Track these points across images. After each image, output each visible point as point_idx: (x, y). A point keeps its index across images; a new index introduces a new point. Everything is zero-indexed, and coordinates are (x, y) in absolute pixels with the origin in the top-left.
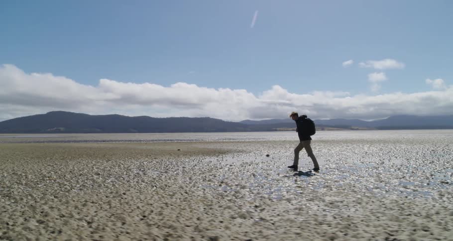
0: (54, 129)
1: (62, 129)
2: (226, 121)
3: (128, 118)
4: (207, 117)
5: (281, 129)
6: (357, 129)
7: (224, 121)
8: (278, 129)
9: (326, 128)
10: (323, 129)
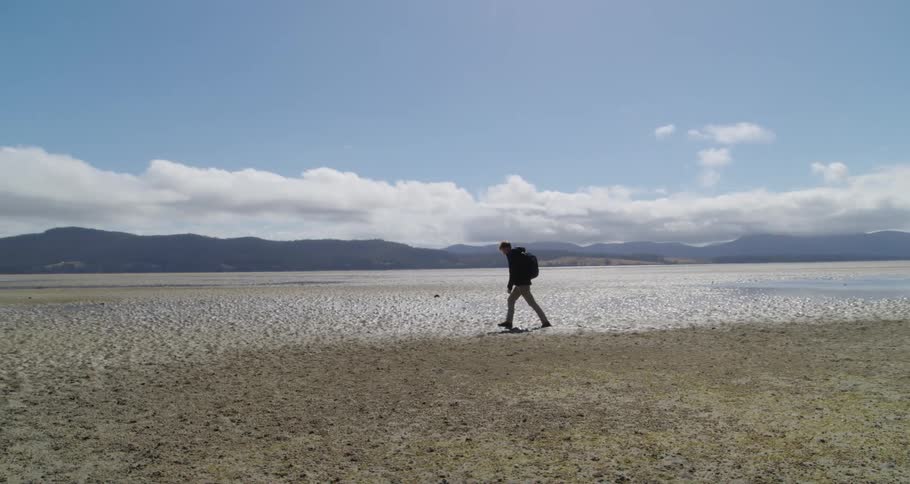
0: (60, 264)
1: (77, 264)
2: (414, 246)
3: (215, 241)
4: (377, 238)
6: (675, 263)
7: (411, 248)
9: (614, 261)
10: (608, 263)
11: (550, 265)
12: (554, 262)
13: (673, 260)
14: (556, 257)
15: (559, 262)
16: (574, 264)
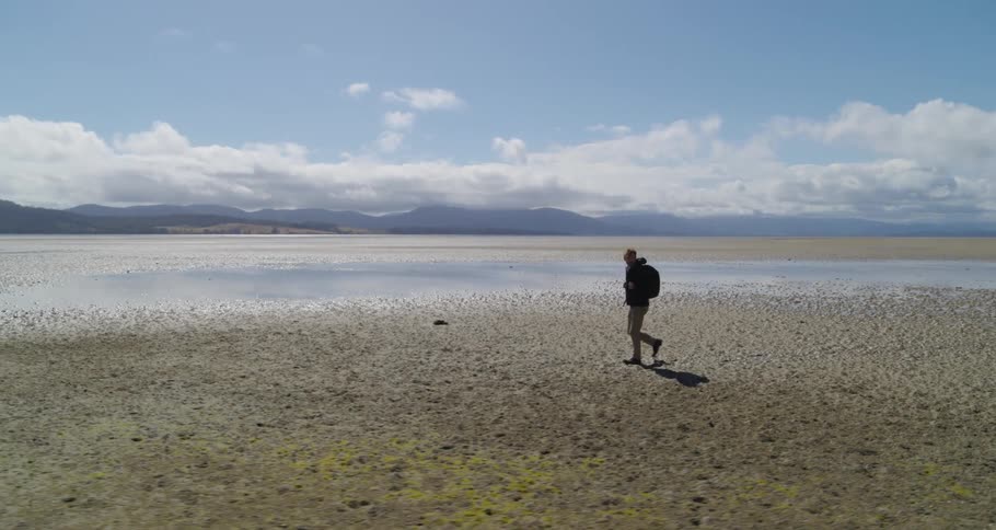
2: (23, 204)
5: (178, 229)
6: (350, 233)
7: (18, 206)
8: (169, 228)
9: (281, 229)
10: (275, 232)
11: (207, 232)
12: (211, 229)
13: (346, 229)
14: (214, 224)
15: (219, 229)
16: (237, 232)
